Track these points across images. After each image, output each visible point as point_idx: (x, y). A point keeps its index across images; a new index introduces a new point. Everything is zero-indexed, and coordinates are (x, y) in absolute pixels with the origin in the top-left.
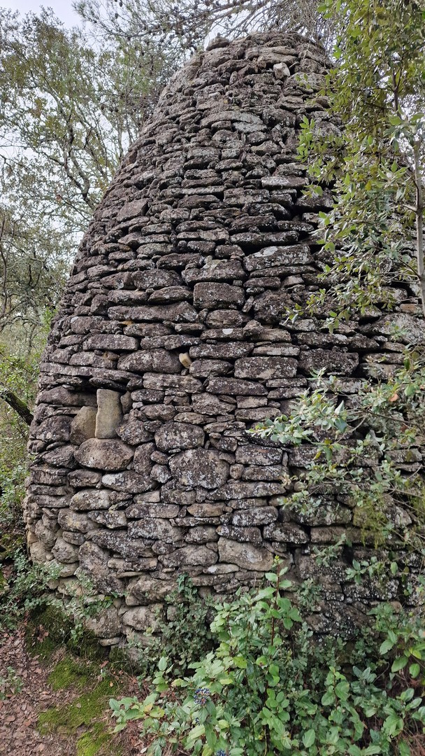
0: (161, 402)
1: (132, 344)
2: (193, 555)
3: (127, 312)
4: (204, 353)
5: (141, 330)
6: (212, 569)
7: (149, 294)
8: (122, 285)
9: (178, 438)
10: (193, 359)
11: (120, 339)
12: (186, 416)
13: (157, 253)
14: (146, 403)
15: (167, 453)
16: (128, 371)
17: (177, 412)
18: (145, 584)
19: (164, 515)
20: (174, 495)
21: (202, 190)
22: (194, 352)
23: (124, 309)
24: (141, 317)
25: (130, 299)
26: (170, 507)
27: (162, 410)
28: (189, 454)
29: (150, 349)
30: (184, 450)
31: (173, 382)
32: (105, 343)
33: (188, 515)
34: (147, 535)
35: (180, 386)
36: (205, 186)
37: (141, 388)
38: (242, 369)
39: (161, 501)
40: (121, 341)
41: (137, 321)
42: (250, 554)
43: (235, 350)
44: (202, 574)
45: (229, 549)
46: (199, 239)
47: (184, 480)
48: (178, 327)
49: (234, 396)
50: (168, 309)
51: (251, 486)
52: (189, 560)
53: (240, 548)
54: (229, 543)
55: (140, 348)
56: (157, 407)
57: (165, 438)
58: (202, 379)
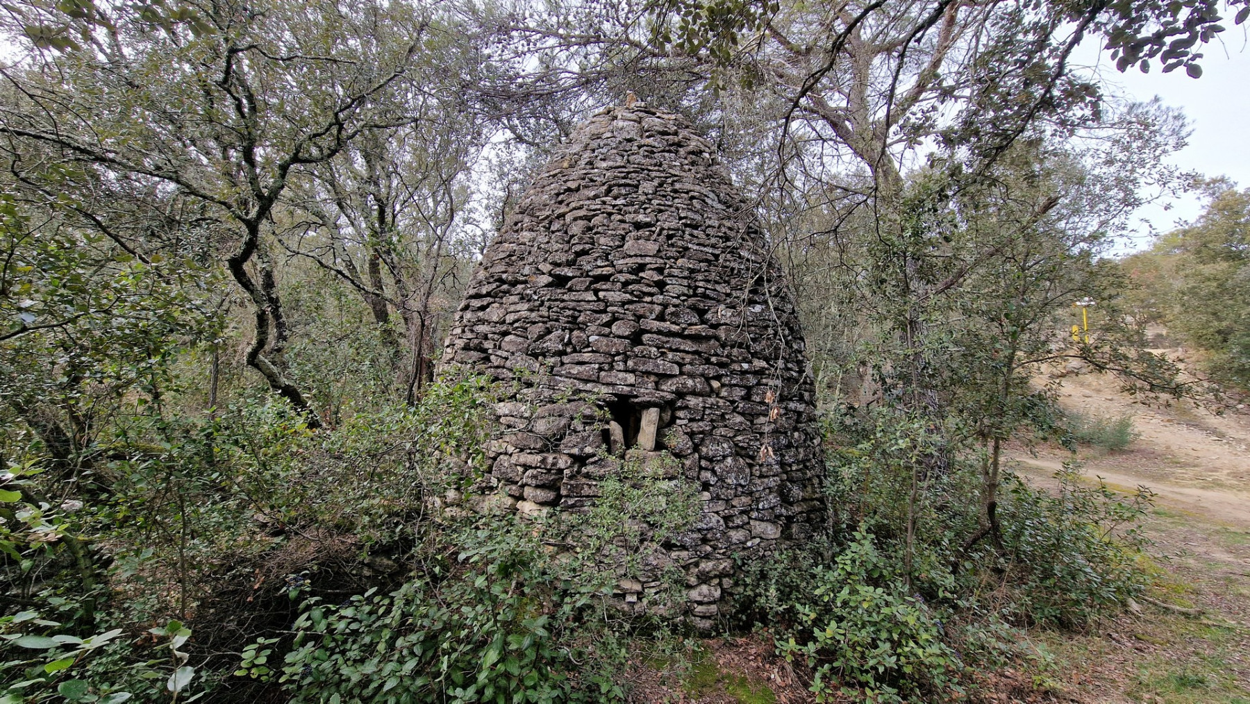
0: (702, 419)
1: (676, 370)
2: (736, 536)
3: (668, 342)
4: (733, 382)
5: (683, 359)
6: (749, 544)
7: (684, 329)
8: (654, 316)
9: (720, 448)
10: (723, 385)
11: (664, 365)
12: (723, 431)
13: (684, 295)
14: (691, 420)
15: (710, 460)
16: (673, 393)
17: (714, 427)
18: (706, 566)
19: (715, 510)
20: (724, 493)
21: (702, 248)
22: (726, 380)
23: (665, 339)
24: (682, 348)
25: (670, 331)
26: (720, 502)
27: (704, 425)
28: (729, 460)
29: (691, 376)
30: (724, 457)
31: (712, 404)
32: (650, 367)
33: (733, 506)
34: (705, 527)
35: (718, 407)
36: (705, 246)
37: (686, 407)
38: (758, 394)
39: (712, 499)
40: (663, 365)
41: (677, 350)
42: (769, 528)
43: (752, 380)
44: (744, 549)
45: (758, 527)
46: (715, 290)
47: (729, 481)
48: (714, 359)
49: (752, 416)
50: (701, 343)
51: (766, 480)
52: (734, 540)
53: (764, 525)
54: (758, 523)
55: (682, 373)
56: (701, 423)
57: (709, 449)
58: (733, 402)
